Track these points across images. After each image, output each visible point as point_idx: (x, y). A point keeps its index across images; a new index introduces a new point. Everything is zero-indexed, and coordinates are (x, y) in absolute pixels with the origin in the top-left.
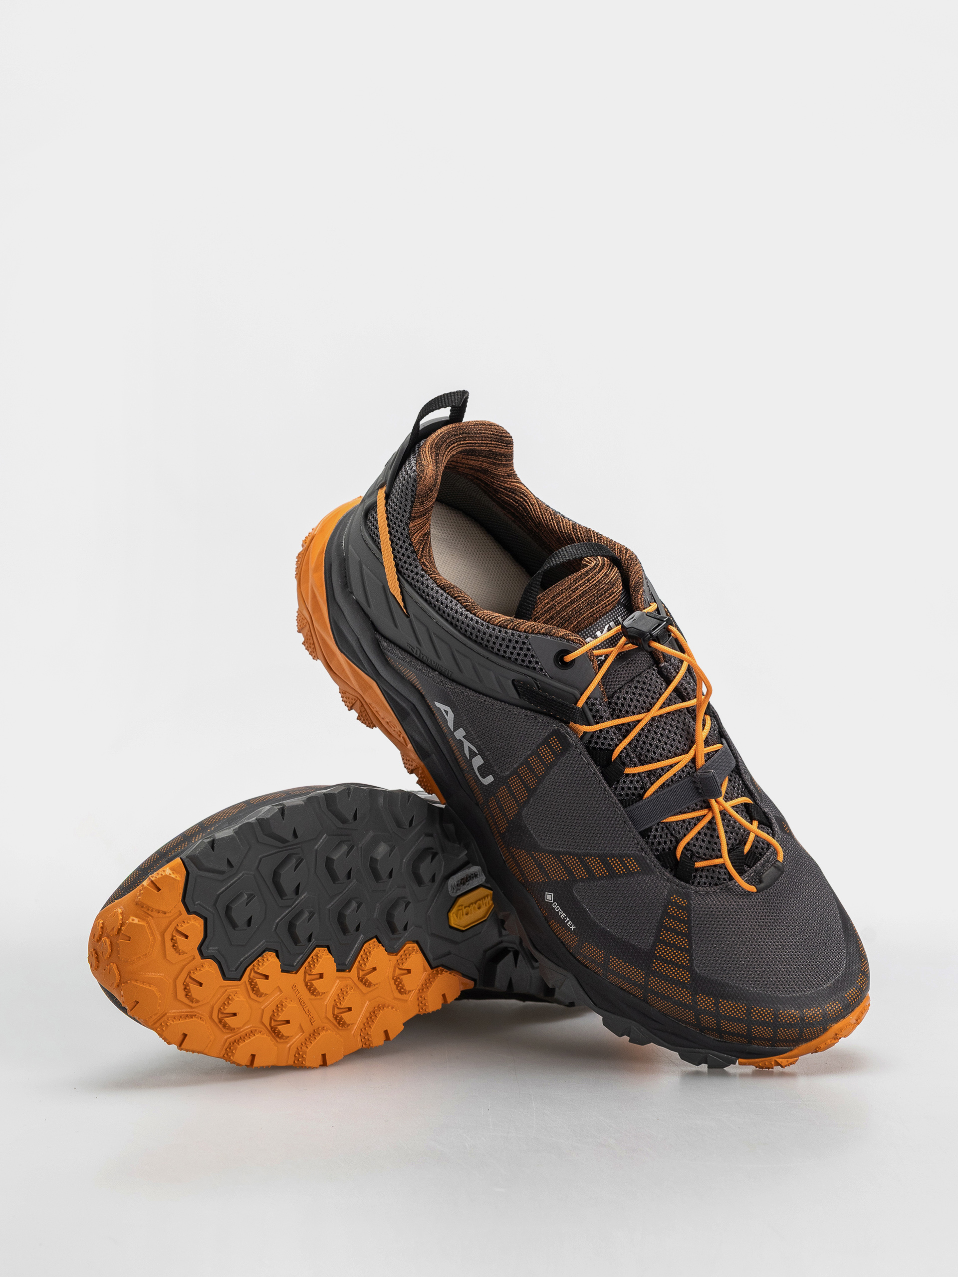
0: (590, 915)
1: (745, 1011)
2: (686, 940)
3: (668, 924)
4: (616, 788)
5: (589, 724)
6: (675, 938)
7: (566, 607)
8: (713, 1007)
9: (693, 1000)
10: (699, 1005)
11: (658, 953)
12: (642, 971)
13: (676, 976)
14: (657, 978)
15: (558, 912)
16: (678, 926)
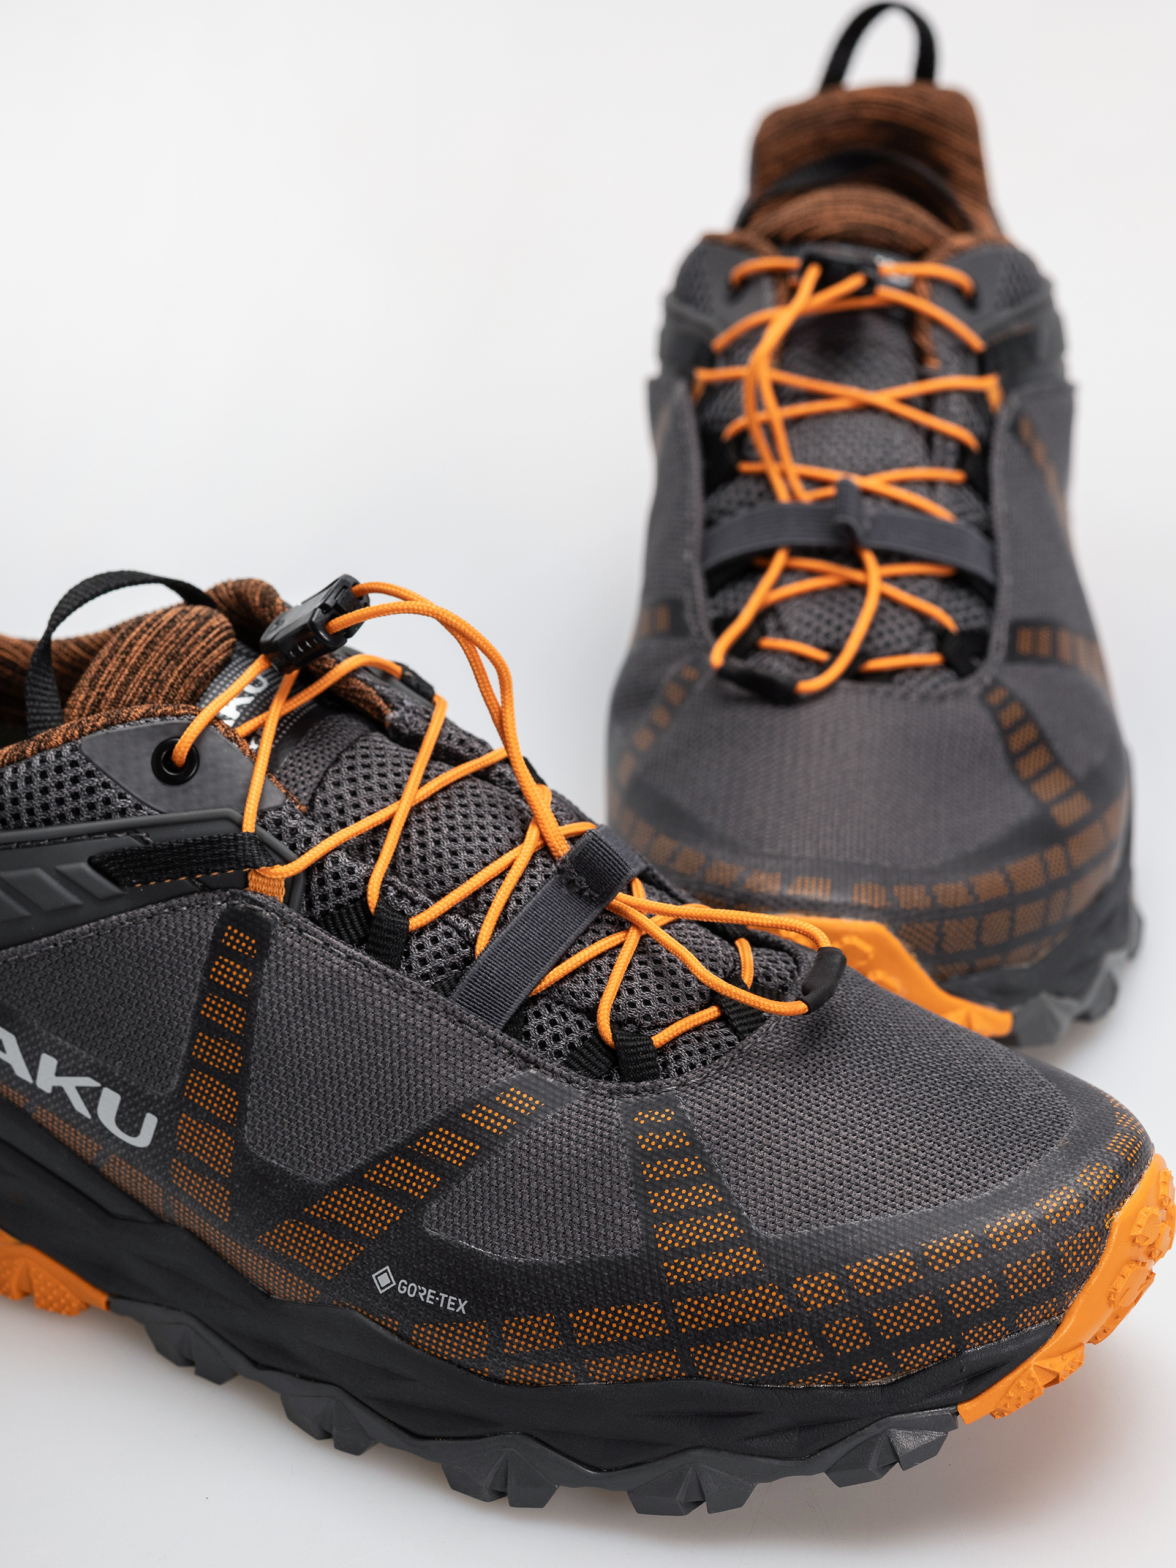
0: (483, 1254)
1: (911, 1263)
2: (711, 1187)
3: (656, 1174)
4: (409, 968)
5: (286, 861)
6: (685, 1196)
7: (126, 684)
8: (839, 1291)
9: (790, 1302)
10: (808, 1304)
11: (665, 1244)
12: (650, 1304)
13: (726, 1269)
14: (689, 1300)
15: (417, 1297)
16: (678, 1167)
